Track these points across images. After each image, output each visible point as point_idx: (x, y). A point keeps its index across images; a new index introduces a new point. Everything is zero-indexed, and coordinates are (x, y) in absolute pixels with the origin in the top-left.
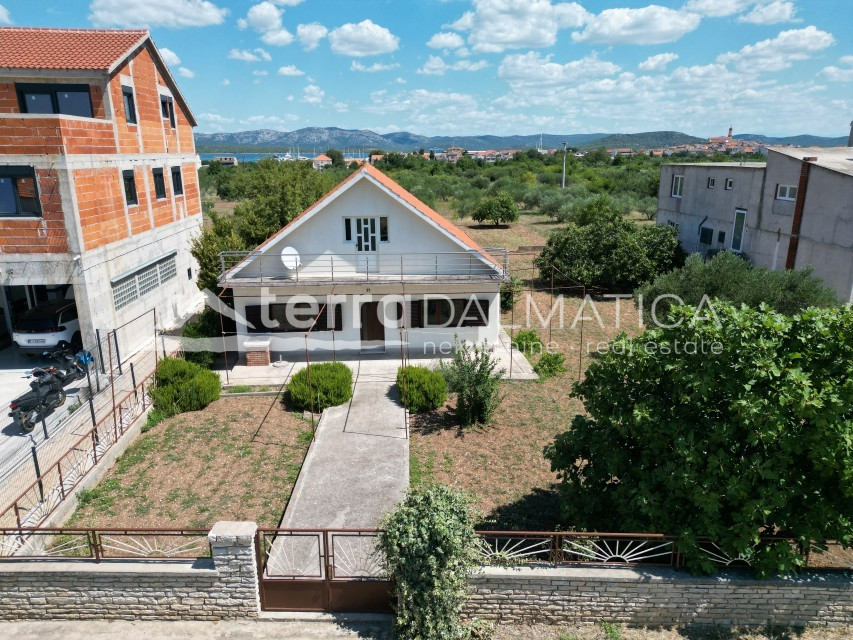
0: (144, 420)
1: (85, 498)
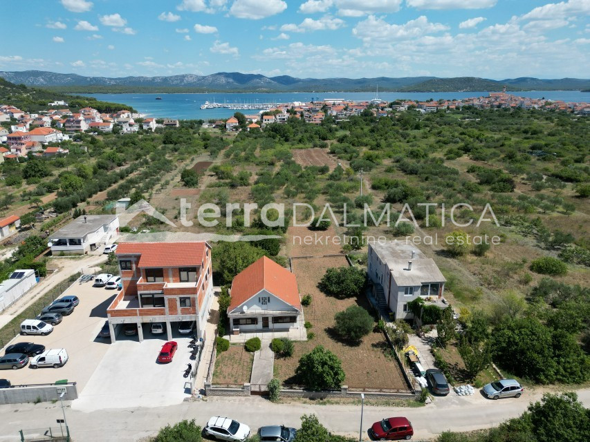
0: (216, 354)
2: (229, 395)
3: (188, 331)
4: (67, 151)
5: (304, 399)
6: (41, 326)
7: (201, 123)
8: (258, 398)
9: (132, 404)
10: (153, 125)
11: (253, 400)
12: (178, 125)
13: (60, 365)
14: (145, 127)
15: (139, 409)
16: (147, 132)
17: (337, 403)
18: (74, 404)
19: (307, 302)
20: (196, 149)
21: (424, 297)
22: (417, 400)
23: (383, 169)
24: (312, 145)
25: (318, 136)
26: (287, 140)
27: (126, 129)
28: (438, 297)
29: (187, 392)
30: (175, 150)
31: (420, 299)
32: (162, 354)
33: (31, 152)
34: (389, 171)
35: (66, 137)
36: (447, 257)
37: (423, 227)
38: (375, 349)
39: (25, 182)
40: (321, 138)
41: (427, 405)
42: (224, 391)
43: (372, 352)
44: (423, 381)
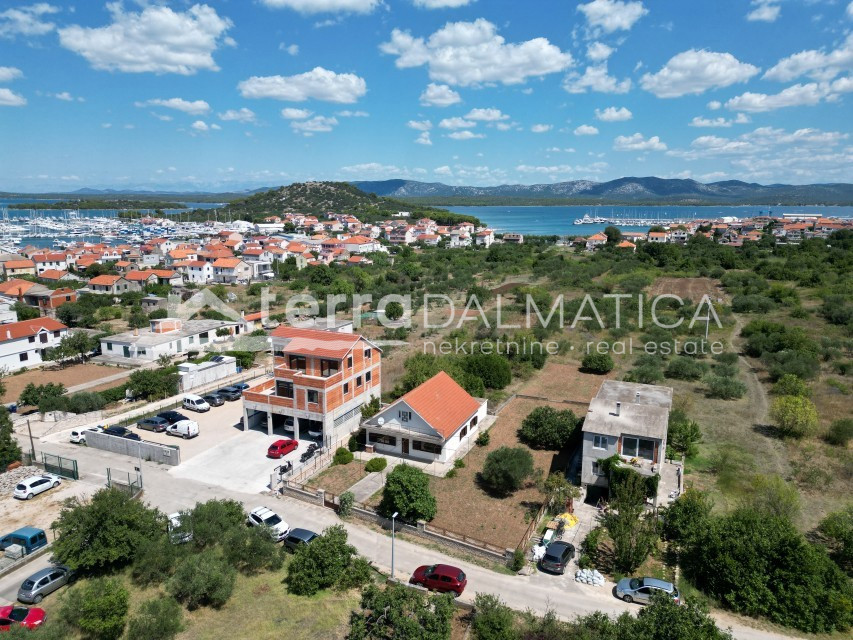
0: (329, 464)
1: (310, 481)
2: (304, 500)
3: (317, 434)
4: (371, 262)
5: (375, 526)
6: (199, 402)
7: (554, 239)
8: (331, 511)
9: (215, 482)
10: (490, 240)
11: (323, 511)
12: (521, 241)
13: (188, 437)
14: (478, 242)
15: (216, 487)
16: (478, 248)
17: (408, 540)
18: (173, 470)
19: (482, 442)
20: (519, 269)
21: (628, 458)
22: (508, 566)
23: (789, 312)
24: (698, 273)
25: (719, 262)
26: (661, 265)
27: (454, 243)
28: (650, 461)
29: (269, 486)
30: (492, 268)
31: (616, 458)
32: (273, 447)
33: (335, 261)
34: (797, 315)
35: (384, 249)
36: (768, 436)
37: (772, 393)
38: (520, 508)
39: (307, 288)
40: (722, 265)
41: (518, 576)
42: (299, 494)
43: (512, 510)
44: (540, 552)
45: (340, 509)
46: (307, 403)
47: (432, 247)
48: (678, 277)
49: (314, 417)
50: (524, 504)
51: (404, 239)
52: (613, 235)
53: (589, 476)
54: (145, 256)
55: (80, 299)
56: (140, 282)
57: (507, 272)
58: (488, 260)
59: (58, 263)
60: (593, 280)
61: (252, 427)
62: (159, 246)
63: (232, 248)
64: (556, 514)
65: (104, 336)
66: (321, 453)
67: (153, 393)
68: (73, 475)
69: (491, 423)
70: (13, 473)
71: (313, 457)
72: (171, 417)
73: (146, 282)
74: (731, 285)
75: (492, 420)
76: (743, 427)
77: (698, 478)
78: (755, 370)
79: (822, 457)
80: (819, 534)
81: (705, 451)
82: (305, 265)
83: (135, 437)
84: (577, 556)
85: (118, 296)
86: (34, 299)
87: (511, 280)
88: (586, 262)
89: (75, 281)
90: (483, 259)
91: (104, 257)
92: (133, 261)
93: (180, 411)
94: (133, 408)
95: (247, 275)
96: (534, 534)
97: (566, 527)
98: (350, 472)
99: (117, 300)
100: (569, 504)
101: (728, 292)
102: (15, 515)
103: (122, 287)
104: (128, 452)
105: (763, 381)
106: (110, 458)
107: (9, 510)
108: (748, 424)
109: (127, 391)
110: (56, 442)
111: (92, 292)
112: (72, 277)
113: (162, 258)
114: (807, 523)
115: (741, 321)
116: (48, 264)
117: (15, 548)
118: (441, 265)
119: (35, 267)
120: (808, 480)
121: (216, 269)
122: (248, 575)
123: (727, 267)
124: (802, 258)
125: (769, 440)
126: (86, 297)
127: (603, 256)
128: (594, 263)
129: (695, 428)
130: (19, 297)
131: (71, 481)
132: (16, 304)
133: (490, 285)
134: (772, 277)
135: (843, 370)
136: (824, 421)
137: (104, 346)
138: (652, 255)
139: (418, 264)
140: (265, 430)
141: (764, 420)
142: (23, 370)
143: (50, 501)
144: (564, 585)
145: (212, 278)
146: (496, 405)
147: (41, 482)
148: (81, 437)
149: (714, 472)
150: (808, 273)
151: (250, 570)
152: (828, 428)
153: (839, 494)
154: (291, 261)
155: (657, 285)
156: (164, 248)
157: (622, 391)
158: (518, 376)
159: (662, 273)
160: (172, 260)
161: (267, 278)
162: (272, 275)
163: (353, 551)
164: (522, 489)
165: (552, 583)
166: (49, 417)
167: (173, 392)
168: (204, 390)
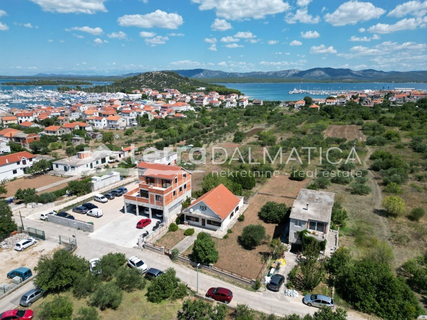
0: (167, 232)
2: (155, 252)
3: (160, 216)
4: (186, 116)
5: (189, 265)
6: (102, 198)
7: (278, 103)
8: (168, 257)
9: (111, 242)
10: (246, 103)
11: (164, 257)
12: (262, 104)
13: (98, 217)
14: (240, 105)
15: (112, 244)
16: (240, 108)
17: (205, 273)
18: (91, 234)
19: (241, 219)
20: (260, 120)
21: (311, 231)
22: (253, 287)
23: (395, 146)
24: (350, 123)
25: (361, 116)
26: (332, 118)
27: (228, 105)
28: (322, 233)
29: (138, 244)
30: (247, 120)
31: (306, 231)
32: (139, 223)
33: (168, 116)
34: (399, 147)
35: (192, 109)
36: (380, 215)
37: (383, 191)
38: (259, 255)
39: (154, 131)
40: (363, 118)
41: (257, 292)
42: (152, 248)
43: (255, 256)
44: (268, 280)
45: (172, 257)
46: (155, 201)
47: (216, 108)
48: (340, 124)
49: (159, 208)
50: (261, 253)
51: (202, 103)
52: (308, 101)
53: (292, 239)
54: (72, 114)
55: (41, 138)
56: (70, 129)
57: (254, 122)
58: (245, 115)
59: (29, 117)
60: (297, 127)
61: (128, 212)
62: (79, 108)
63: (116, 109)
64: (276, 259)
65: (54, 160)
66: (163, 226)
67: (79, 192)
68: (43, 238)
69: (245, 208)
70: (14, 237)
71: (158, 228)
72: (89, 207)
73: (74, 128)
74: (367, 130)
75: (246, 206)
76: (368, 211)
77: (345, 239)
78: (376, 178)
79: (407, 227)
80: (402, 269)
81: (349, 224)
82: (153, 118)
83: (72, 217)
84: (286, 282)
85: (60, 136)
86: (18, 139)
87: (256, 126)
88: (294, 116)
89: (38, 128)
90: (243, 114)
91: (52, 114)
92: (66, 116)
93: (93, 202)
94: (70, 200)
95: (124, 124)
96: (266, 270)
97: (281, 266)
98: (177, 236)
99: (59, 138)
100: (283, 254)
101: (365, 134)
102: (16, 259)
103: (62, 132)
104: (68, 225)
105: (380, 184)
106: (60, 228)
107: (13, 256)
108: (371, 209)
109: (67, 191)
110: (33, 219)
111: (47, 134)
112: (36, 125)
113: (81, 114)
114: (397, 263)
115: (370, 150)
116: (24, 118)
117: (17, 278)
118: (221, 118)
119: (17, 120)
120: (399, 240)
121: (108, 121)
122: (128, 292)
123: (365, 119)
124: (403, 114)
125: (381, 217)
126: (44, 138)
127: (303, 113)
128: (298, 117)
129: (345, 213)
130: (11, 138)
131: (42, 241)
132: (10, 142)
133: (246, 130)
134: (387, 125)
135: (420, 179)
136: (409, 207)
137: (54, 166)
138: (328, 112)
139: (209, 117)
140: (135, 213)
141: (378, 207)
142: (15, 179)
143: (32, 252)
144: (279, 297)
145: (106, 125)
146: (248, 199)
147: (27, 242)
148: (46, 217)
149: (353, 235)
150: (405, 123)
151: (129, 290)
152: (410, 211)
153: (413, 248)
154: (146, 116)
155: (329, 129)
156: (81, 108)
157: (309, 195)
158: (258, 182)
159: (332, 122)
160: (86, 115)
161: (134, 125)
162: (136, 124)
163: (178, 280)
164: (260, 245)
165: (273, 296)
166: (29, 206)
167: (89, 191)
168: (104, 190)
